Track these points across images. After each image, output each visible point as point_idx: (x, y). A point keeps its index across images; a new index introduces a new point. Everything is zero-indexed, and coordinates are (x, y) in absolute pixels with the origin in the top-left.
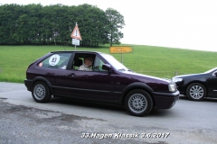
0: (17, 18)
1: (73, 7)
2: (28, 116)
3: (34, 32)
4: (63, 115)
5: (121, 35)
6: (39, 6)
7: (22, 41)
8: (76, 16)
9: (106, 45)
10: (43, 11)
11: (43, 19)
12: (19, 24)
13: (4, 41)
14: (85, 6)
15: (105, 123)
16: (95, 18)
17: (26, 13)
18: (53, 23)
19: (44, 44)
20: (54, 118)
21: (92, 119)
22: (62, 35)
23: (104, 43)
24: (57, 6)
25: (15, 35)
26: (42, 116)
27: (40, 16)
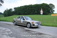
0: (27, 8)
1: (40, 4)
2: (30, 33)
3: (31, 11)
4: (39, 33)
5: (54, 11)
6: (32, 5)
7: (28, 14)
8: (41, 6)
9: (50, 14)
10: (32, 6)
11: (33, 8)
12: (27, 10)
13: (24, 14)
14: (43, 4)
15: (51, 36)
16: (46, 6)
17: (29, 7)
18: (35, 9)
19: (33, 14)
20: (37, 34)
21: (47, 35)
22: (38, 12)
23: (49, 13)
24: (36, 4)
25: (26, 12)
26: (34, 33)
27: (32, 7)
